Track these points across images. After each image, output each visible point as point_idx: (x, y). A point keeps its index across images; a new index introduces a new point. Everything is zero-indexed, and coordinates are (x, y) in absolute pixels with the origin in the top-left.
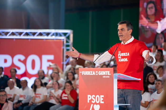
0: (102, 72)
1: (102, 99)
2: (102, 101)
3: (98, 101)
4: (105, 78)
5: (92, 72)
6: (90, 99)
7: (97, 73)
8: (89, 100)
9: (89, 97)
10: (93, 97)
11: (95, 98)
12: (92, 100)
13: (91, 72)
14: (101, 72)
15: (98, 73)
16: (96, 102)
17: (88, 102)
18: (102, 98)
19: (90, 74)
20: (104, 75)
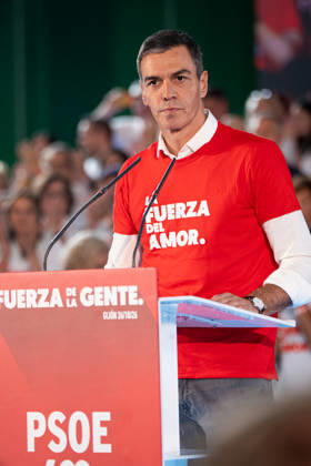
0: (98, 290)
1: (104, 431)
2: (104, 440)
3: (79, 440)
4: (117, 321)
5: (44, 292)
6: (40, 432)
7: (71, 298)
8: (36, 439)
9: (36, 425)
10: (57, 422)
11: (64, 426)
12: (49, 436)
13: (40, 291)
14: (93, 293)
15: (77, 298)
16: (68, 446)
17: (31, 448)
18: (103, 424)
19: (35, 306)
20: (108, 304)
